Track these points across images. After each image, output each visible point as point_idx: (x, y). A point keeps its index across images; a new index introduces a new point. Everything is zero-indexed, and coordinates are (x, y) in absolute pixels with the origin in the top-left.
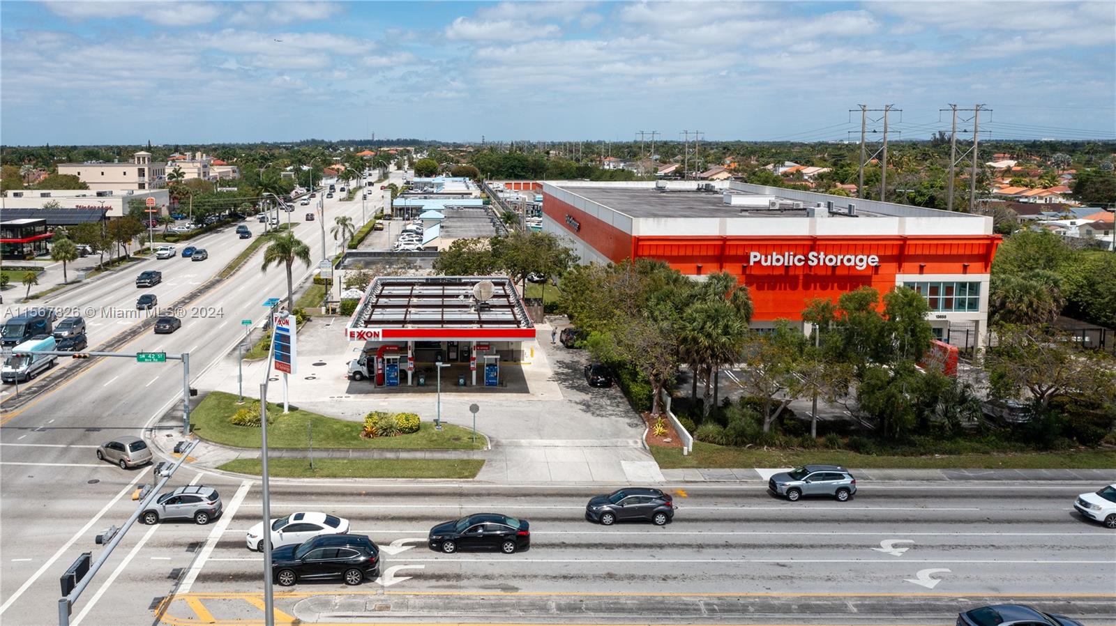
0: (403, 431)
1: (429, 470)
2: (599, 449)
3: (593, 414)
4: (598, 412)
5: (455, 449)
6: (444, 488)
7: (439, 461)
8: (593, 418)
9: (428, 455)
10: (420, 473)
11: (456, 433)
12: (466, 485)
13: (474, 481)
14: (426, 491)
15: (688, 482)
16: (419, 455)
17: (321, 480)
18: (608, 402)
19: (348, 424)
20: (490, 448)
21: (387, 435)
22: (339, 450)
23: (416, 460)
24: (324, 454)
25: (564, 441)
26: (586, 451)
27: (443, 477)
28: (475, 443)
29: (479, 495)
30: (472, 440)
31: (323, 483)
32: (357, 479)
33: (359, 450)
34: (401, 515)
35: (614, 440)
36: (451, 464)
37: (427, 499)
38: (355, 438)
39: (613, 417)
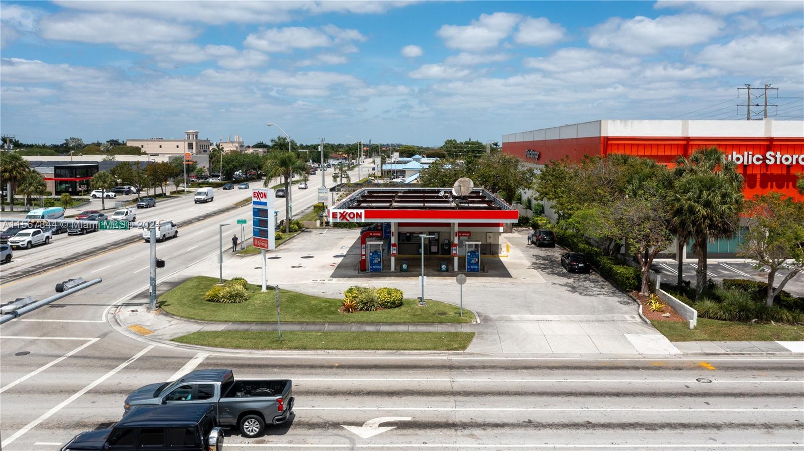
0: (385, 305)
1: (412, 342)
2: (596, 323)
3: (581, 294)
4: (585, 292)
5: (441, 323)
6: (431, 360)
7: (423, 333)
8: (581, 297)
9: (412, 328)
10: (403, 345)
11: (442, 309)
12: (456, 357)
13: (464, 354)
14: (409, 363)
15: (708, 354)
16: (402, 328)
17: (289, 352)
18: (592, 285)
19: (327, 301)
20: (479, 321)
21: (367, 310)
22: (314, 323)
23: (399, 333)
24: (297, 328)
25: (556, 316)
26: (583, 324)
27: (429, 349)
28: (462, 317)
29: (472, 367)
30: (460, 315)
31: (291, 355)
32: (330, 351)
33: (336, 323)
34: (379, 389)
35: (609, 315)
36: (439, 336)
37: (411, 371)
38: (333, 313)
39: (601, 296)
